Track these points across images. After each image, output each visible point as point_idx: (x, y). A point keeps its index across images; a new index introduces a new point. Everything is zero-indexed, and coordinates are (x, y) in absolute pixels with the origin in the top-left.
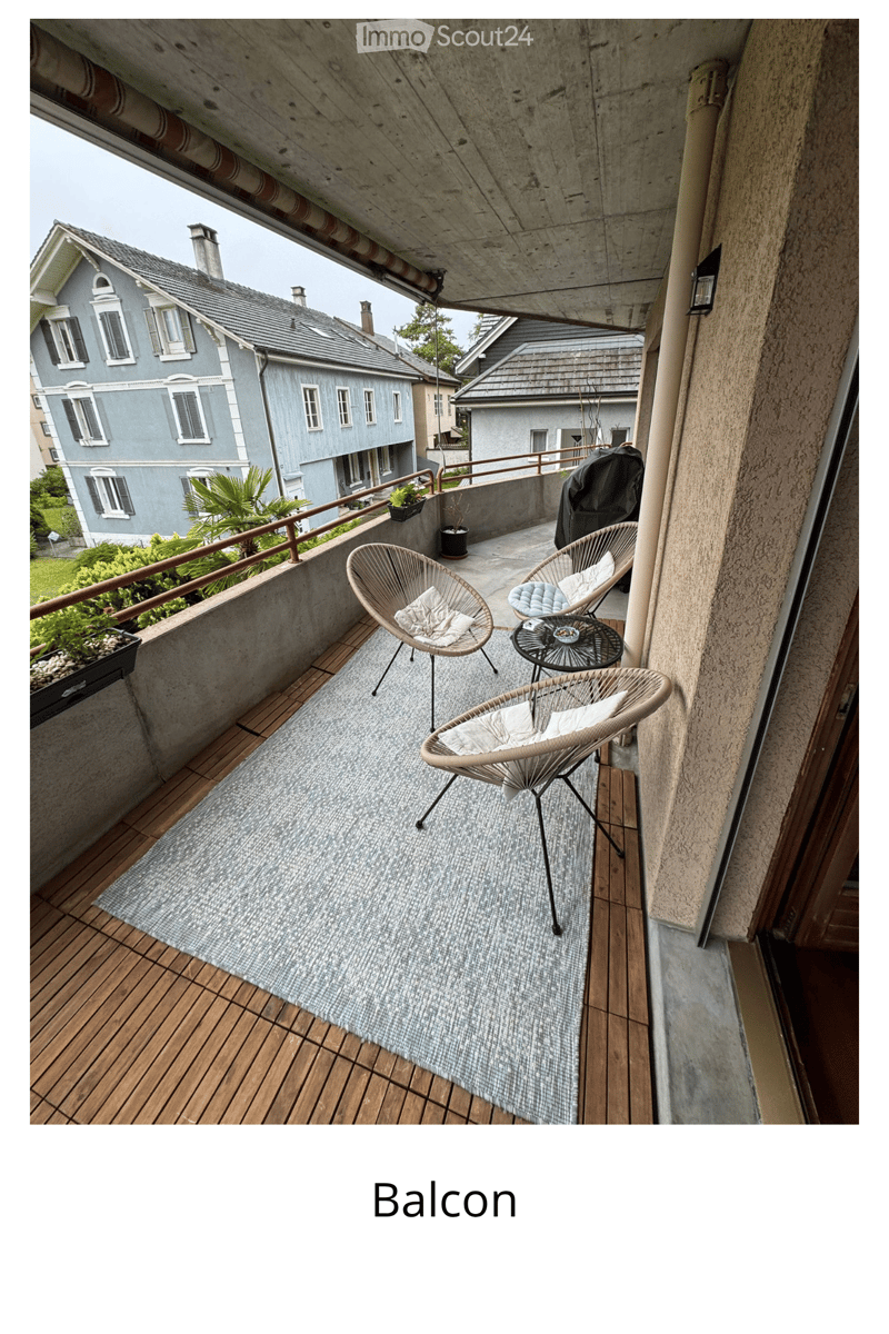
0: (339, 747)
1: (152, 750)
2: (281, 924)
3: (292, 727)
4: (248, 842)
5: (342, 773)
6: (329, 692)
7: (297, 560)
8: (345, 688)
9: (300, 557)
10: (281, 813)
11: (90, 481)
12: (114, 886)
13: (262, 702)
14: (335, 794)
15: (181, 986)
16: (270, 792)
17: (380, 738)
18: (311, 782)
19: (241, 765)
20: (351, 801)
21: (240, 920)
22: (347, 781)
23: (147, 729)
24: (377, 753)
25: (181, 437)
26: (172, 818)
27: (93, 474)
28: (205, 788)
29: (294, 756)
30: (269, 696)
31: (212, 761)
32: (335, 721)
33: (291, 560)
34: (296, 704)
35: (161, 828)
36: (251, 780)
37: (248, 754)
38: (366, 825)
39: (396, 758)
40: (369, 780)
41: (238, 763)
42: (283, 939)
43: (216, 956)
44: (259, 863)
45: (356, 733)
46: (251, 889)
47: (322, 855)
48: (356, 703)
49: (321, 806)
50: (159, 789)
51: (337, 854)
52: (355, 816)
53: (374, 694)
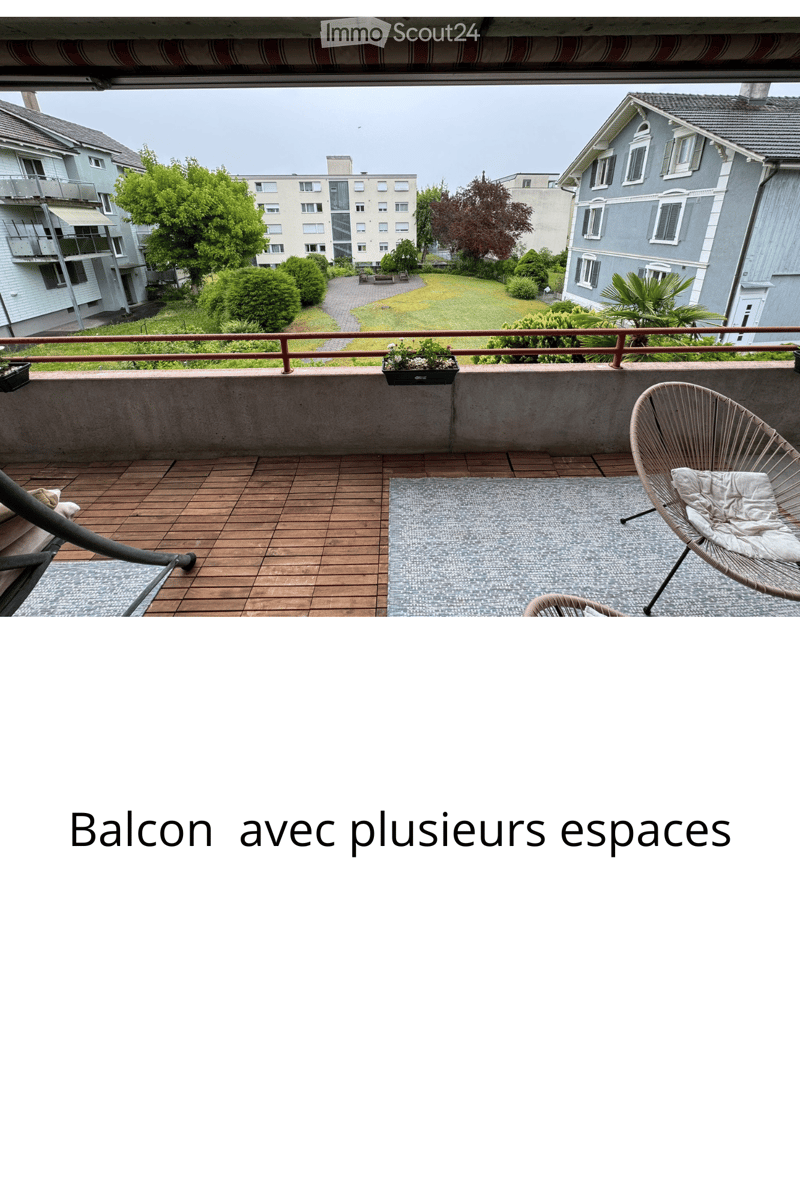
0: (552, 530)
1: (452, 431)
2: (422, 583)
3: (537, 485)
4: (452, 523)
5: (535, 549)
6: (586, 486)
7: (617, 365)
8: (604, 494)
9: (622, 364)
10: (480, 528)
11: (580, 261)
12: (399, 480)
13: (532, 452)
14: (516, 556)
15: (375, 550)
16: (486, 510)
17: (589, 559)
18: (511, 531)
19: (488, 479)
20: (520, 574)
21: (413, 555)
22: (532, 559)
23: (454, 418)
24: (574, 567)
25: (654, 237)
26: (440, 473)
27: (583, 257)
28: (463, 473)
29: (519, 505)
30: (540, 453)
31: (479, 462)
32: (568, 510)
33: (612, 364)
34: (554, 473)
35: (432, 473)
36: (485, 492)
37: (498, 476)
38: (511, 601)
39: (585, 589)
40: (546, 576)
41: (487, 476)
42: (415, 592)
43: (394, 557)
44: (443, 540)
45: (575, 535)
46: (430, 548)
47: (472, 580)
48: (599, 513)
49: (501, 552)
50: (446, 454)
51: (478, 592)
52: (512, 585)
53: (623, 522)
